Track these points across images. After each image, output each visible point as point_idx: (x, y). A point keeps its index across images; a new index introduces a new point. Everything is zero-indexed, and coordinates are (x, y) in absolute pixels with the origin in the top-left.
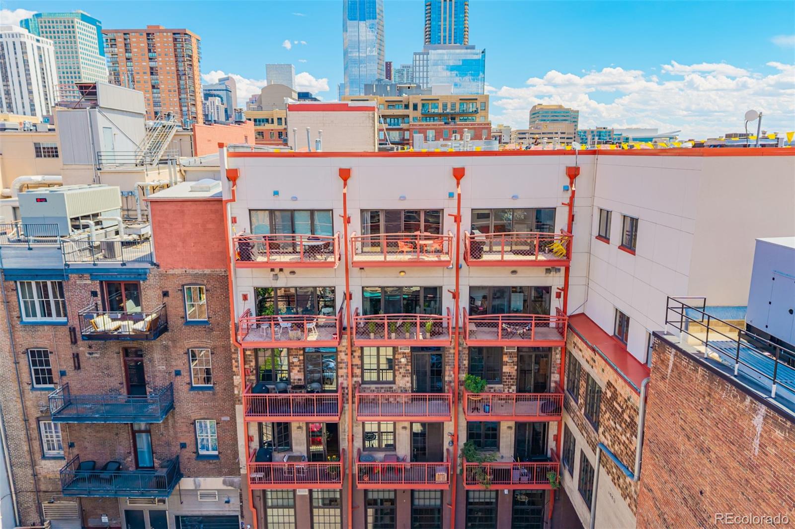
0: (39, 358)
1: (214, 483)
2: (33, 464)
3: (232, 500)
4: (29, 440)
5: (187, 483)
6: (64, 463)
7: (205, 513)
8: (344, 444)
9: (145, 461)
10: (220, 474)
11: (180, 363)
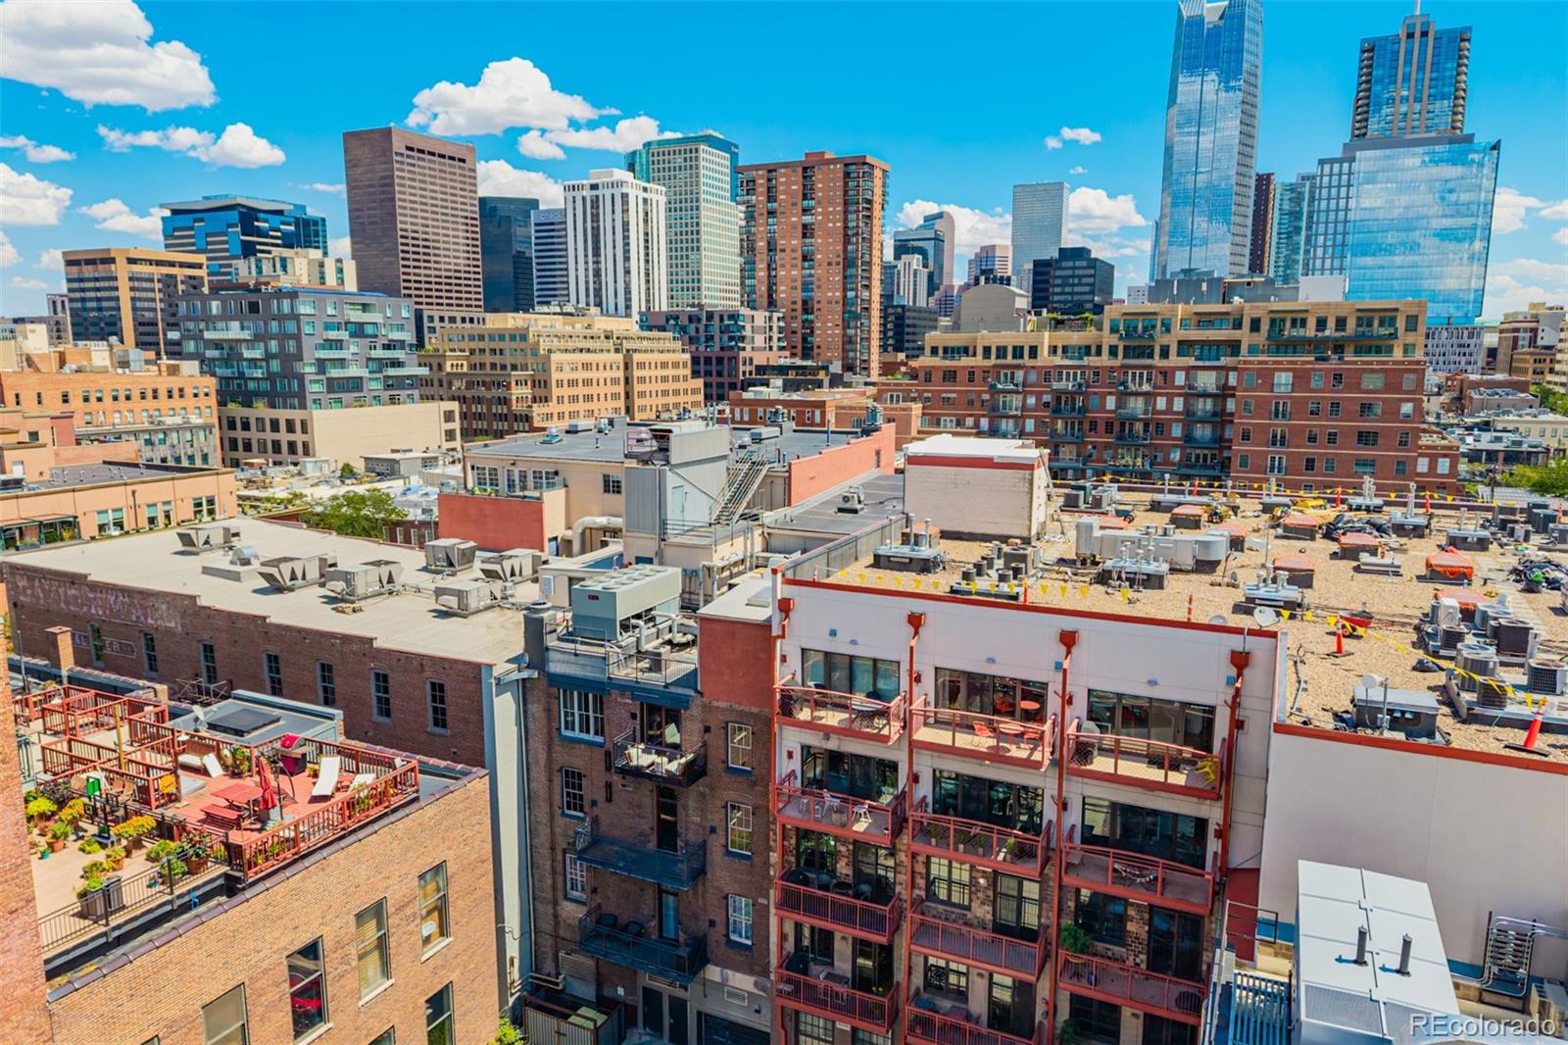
0: (573, 778)
1: (743, 981)
2: (555, 903)
3: (764, 1011)
4: (554, 873)
5: (713, 973)
6: (585, 909)
7: (732, 1019)
8: (899, 975)
9: (670, 933)
10: (751, 972)
11: (716, 818)
